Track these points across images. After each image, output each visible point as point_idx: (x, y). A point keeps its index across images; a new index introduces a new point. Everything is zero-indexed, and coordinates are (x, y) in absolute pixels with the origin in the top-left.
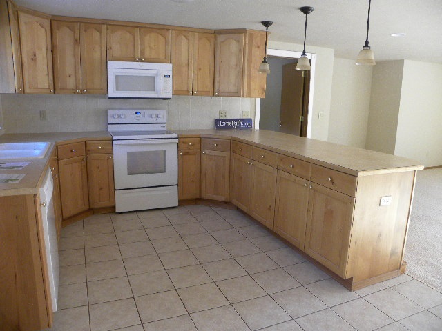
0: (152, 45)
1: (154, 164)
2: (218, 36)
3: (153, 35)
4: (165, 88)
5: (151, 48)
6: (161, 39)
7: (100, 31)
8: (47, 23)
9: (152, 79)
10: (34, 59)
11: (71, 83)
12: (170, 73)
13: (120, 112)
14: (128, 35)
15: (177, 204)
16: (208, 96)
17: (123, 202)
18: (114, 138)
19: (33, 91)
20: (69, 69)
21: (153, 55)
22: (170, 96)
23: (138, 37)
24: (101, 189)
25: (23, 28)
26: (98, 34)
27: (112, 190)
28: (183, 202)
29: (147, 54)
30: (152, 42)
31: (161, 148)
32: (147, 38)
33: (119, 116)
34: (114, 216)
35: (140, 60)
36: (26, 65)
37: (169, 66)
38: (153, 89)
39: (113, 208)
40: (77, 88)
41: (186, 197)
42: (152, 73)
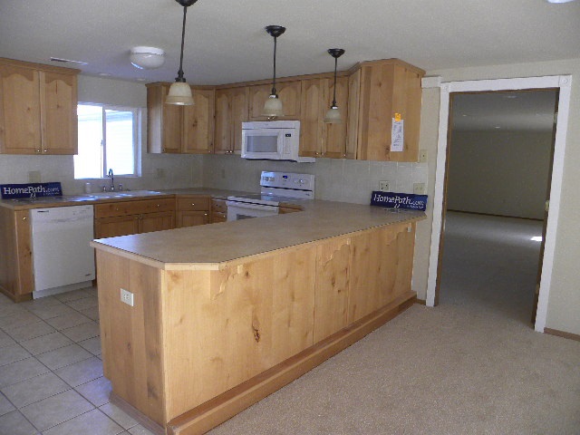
3: (287, 89)
6: (293, 91)
7: (244, 93)
9: (274, 140)
10: (194, 125)
11: (224, 144)
12: (296, 132)
20: (224, 131)
21: (286, 112)
26: (243, 97)
32: (281, 94)
35: (272, 119)
36: (186, 130)
38: (275, 149)
40: (227, 149)
42: (274, 132)
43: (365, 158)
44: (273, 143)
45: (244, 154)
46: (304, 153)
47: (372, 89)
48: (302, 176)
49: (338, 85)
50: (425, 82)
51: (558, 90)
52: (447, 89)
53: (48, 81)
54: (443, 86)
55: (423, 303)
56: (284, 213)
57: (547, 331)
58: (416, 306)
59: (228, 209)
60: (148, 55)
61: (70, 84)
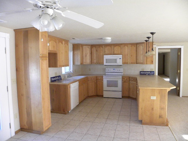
0: (117, 50)
1: (115, 84)
2: (137, 45)
3: (117, 47)
4: (120, 62)
5: (116, 51)
6: (119, 47)
7: (102, 47)
8: (90, 47)
9: (116, 60)
10: (86, 56)
11: (95, 61)
12: (121, 58)
13: (109, 69)
14: (110, 48)
15: (121, 97)
16: (135, 64)
17: (105, 94)
18: (104, 76)
19: (85, 64)
20: (95, 58)
21: (117, 53)
22: (121, 64)
23: (112, 48)
24: (100, 90)
25: (84, 49)
26: (102, 48)
27: (103, 91)
28: (123, 97)
30: (116, 49)
31: (117, 80)
32: (115, 48)
33: (109, 70)
34: (103, 98)
35: (113, 54)
36: (84, 57)
37: (121, 56)
38: (116, 62)
39: (103, 96)
40: (96, 62)
41: (124, 95)
42: (116, 58)
44: (115, 61)
45: (105, 64)
46: (124, 63)
47: (148, 48)
51: (181, 48)
52: (157, 48)
53: (65, 44)
54: (157, 47)
57: (183, 97)
59: (104, 79)
60: (109, 40)
61: (68, 45)
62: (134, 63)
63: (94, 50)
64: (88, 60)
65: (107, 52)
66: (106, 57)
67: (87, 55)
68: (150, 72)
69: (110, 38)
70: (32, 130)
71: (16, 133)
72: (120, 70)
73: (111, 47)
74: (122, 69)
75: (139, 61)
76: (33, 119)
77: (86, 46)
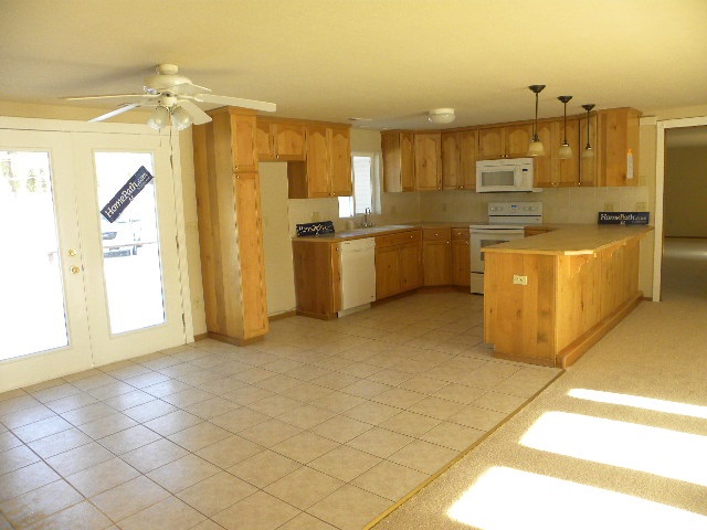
0: (517, 142)
3: (518, 132)
4: (524, 181)
5: (516, 145)
6: (524, 133)
7: (474, 136)
8: (439, 136)
9: (511, 174)
10: (425, 165)
11: (453, 181)
12: (530, 167)
13: (498, 205)
14: (496, 136)
16: (574, 186)
18: (471, 226)
19: (422, 189)
20: (452, 170)
21: (518, 151)
22: (531, 188)
23: (503, 136)
24: (461, 270)
25: (417, 144)
26: (472, 139)
27: (468, 272)
29: (512, 150)
30: (516, 139)
33: (496, 209)
34: (469, 295)
35: (504, 157)
36: (417, 170)
37: (529, 160)
38: (512, 183)
39: (469, 288)
42: (511, 169)
43: (604, 185)
44: (509, 177)
45: (479, 189)
46: (539, 184)
47: (608, 130)
48: (532, 204)
49: (568, 127)
50: (644, 122)
52: (663, 127)
53: (334, 135)
54: (659, 124)
55: (650, 299)
56: (530, 235)
58: (644, 303)
59: (472, 236)
60: (446, 115)
61: (346, 137)
62: (570, 184)
63: (450, 144)
64: (431, 178)
65: (487, 150)
66: (482, 166)
67: (429, 163)
68: (634, 214)
69: (450, 111)
70: (227, 336)
71: (197, 338)
72: (530, 209)
73: (499, 133)
74: (540, 205)
75: (586, 177)
76: (227, 313)
77: (423, 136)
